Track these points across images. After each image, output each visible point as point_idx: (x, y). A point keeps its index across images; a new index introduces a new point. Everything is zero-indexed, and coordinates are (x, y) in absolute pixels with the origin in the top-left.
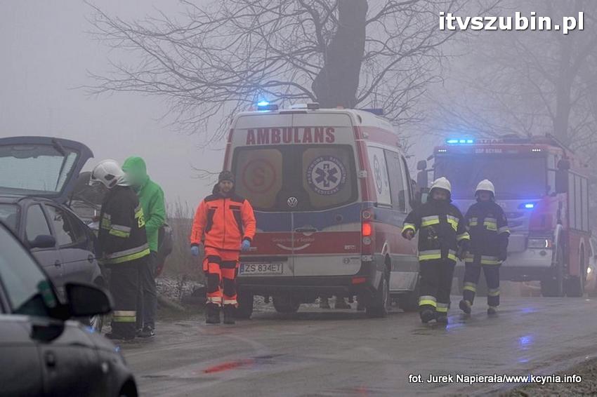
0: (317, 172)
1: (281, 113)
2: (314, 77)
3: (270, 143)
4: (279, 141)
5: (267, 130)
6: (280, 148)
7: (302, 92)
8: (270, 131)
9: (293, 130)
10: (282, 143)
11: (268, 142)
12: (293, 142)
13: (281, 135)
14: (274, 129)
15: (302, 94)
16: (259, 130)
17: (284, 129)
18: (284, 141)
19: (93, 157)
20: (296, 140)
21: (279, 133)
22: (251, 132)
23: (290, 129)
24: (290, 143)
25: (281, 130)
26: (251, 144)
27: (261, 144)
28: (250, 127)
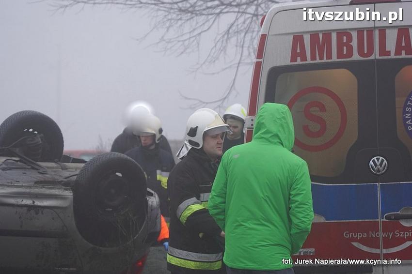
1: (353, 3)
3: (335, 58)
4: (350, 53)
5: (327, 34)
6: (352, 66)
8: (334, 36)
9: (376, 33)
10: (356, 57)
11: (329, 56)
12: (376, 55)
13: (354, 43)
14: (342, 33)
16: (314, 36)
17: (360, 31)
18: (361, 52)
20: (383, 51)
21: (350, 39)
22: (298, 39)
23: (370, 31)
24: (372, 57)
25: (355, 35)
26: (299, 62)
27: (318, 61)
28: (297, 30)
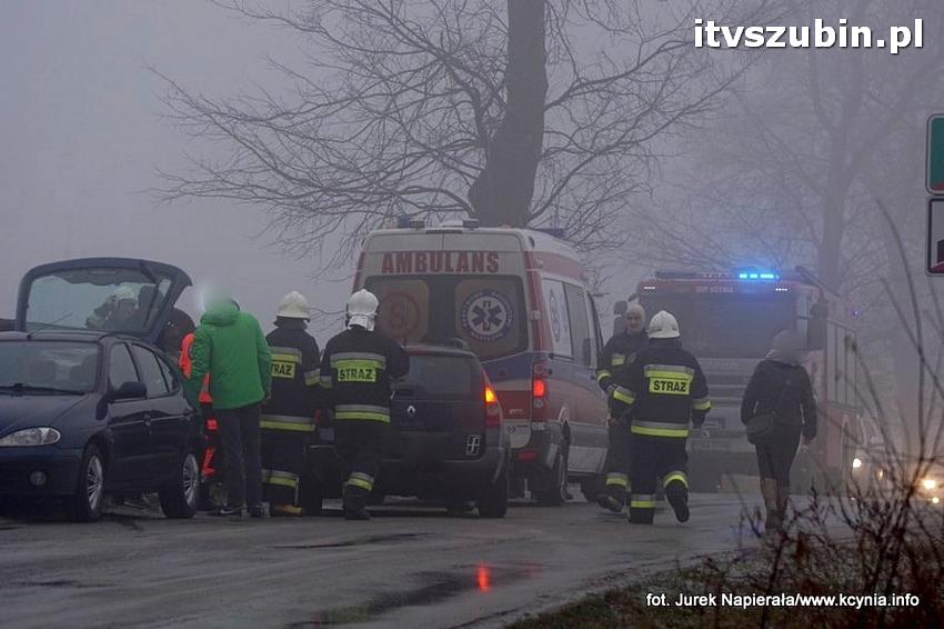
1: (428, 232)
2: (471, 181)
3: (413, 272)
4: (425, 269)
5: (409, 254)
6: (428, 279)
7: (456, 202)
8: (414, 256)
9: (444, 255)
10: (429, 272)
11: (410, 270)
12: (443, 271)
13: (428, 262)
14: (419, 254)
15: (455, 205)
16: (400, 254)
17: (432, 253)
18: (432, 268)
19: (191, 284)
20: (448, 268)
21: (425, 258)
22: (388, 256)
23: (440, 253)
24: (440, 272)
25: (428, 255)
26: (388, 273)
27: (401, 273)
28: (387, 250)
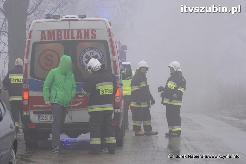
0: (86, 57)
1: (62, 21)
3: (56, 39)
4: (61, 38)
5: (53, 31)
6: (62, 42)
8: (56, 32)
9: (70, 32)
10: (63, 39)
11: (54, 39)
12: (70, 39)
13: (63, 34)
14: (58, 31)
16: (49, 32)
17: (65, 30)
18: (65, 38)
20: (73, 37)
21: (61, 33)
22: (43, 32)
23: (68, 30)
24: (69, 39)
25: (63, 32)
26: (43, 40)
27: (50, 40)
28: (43, 29)
